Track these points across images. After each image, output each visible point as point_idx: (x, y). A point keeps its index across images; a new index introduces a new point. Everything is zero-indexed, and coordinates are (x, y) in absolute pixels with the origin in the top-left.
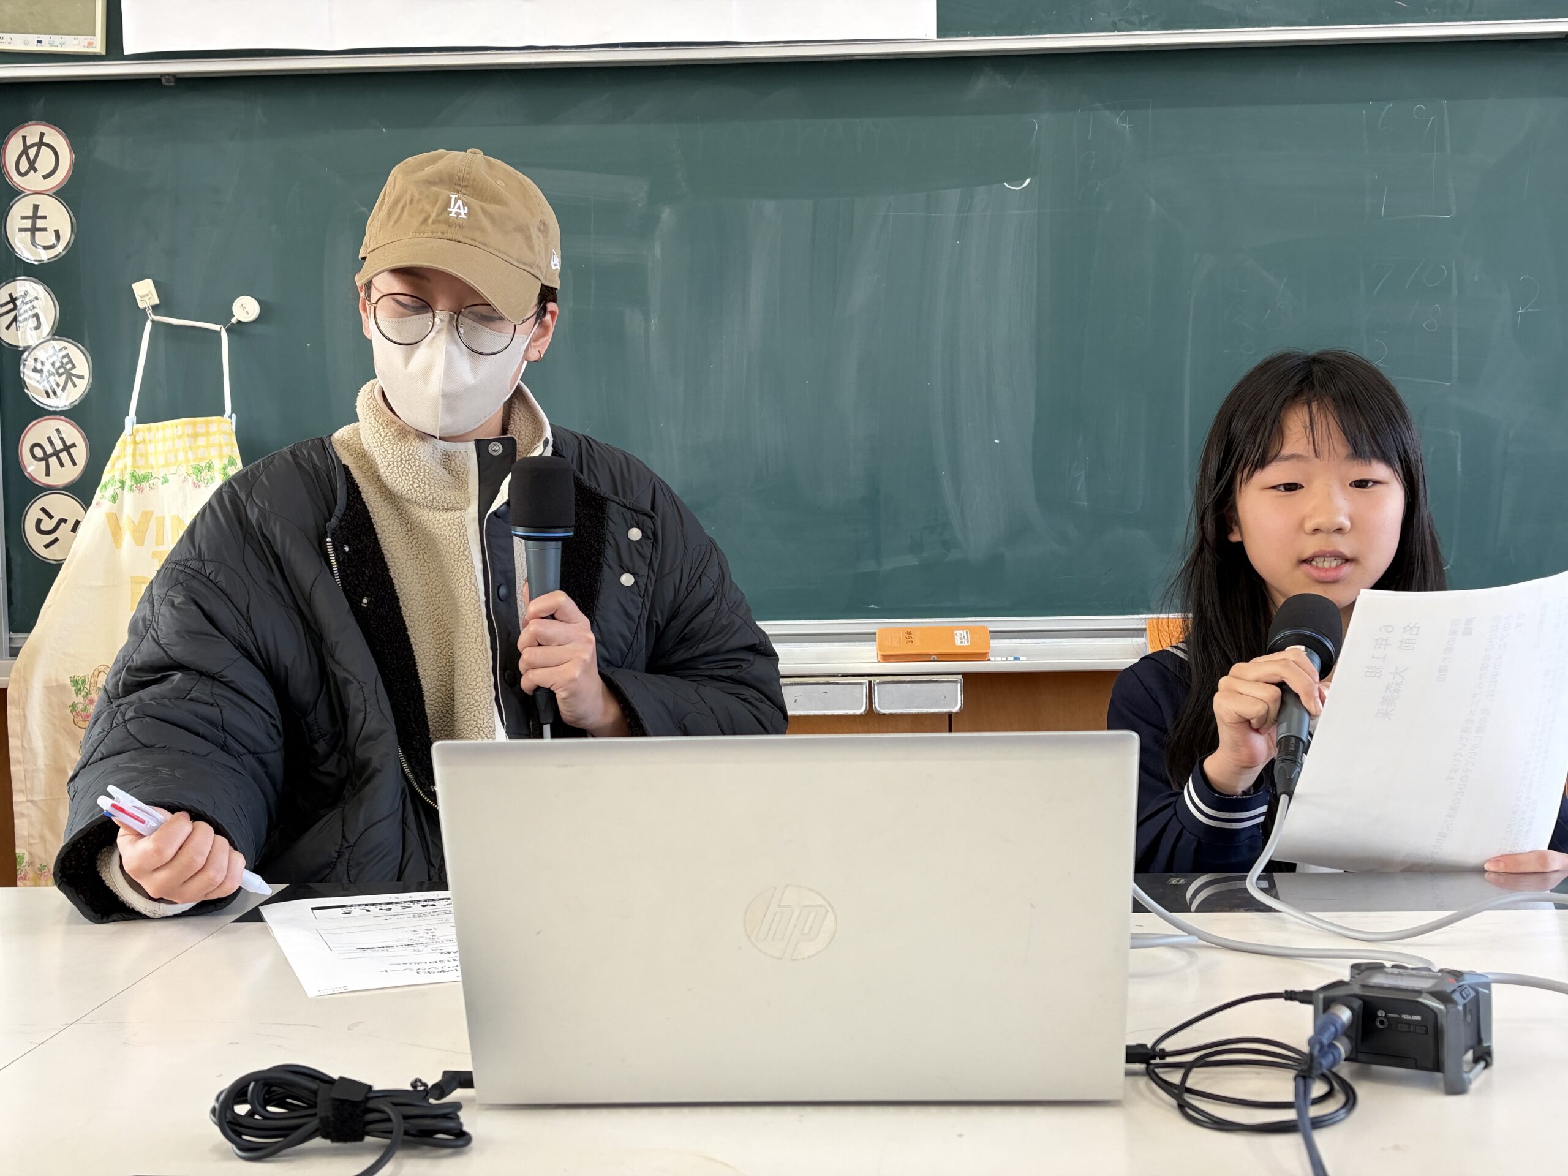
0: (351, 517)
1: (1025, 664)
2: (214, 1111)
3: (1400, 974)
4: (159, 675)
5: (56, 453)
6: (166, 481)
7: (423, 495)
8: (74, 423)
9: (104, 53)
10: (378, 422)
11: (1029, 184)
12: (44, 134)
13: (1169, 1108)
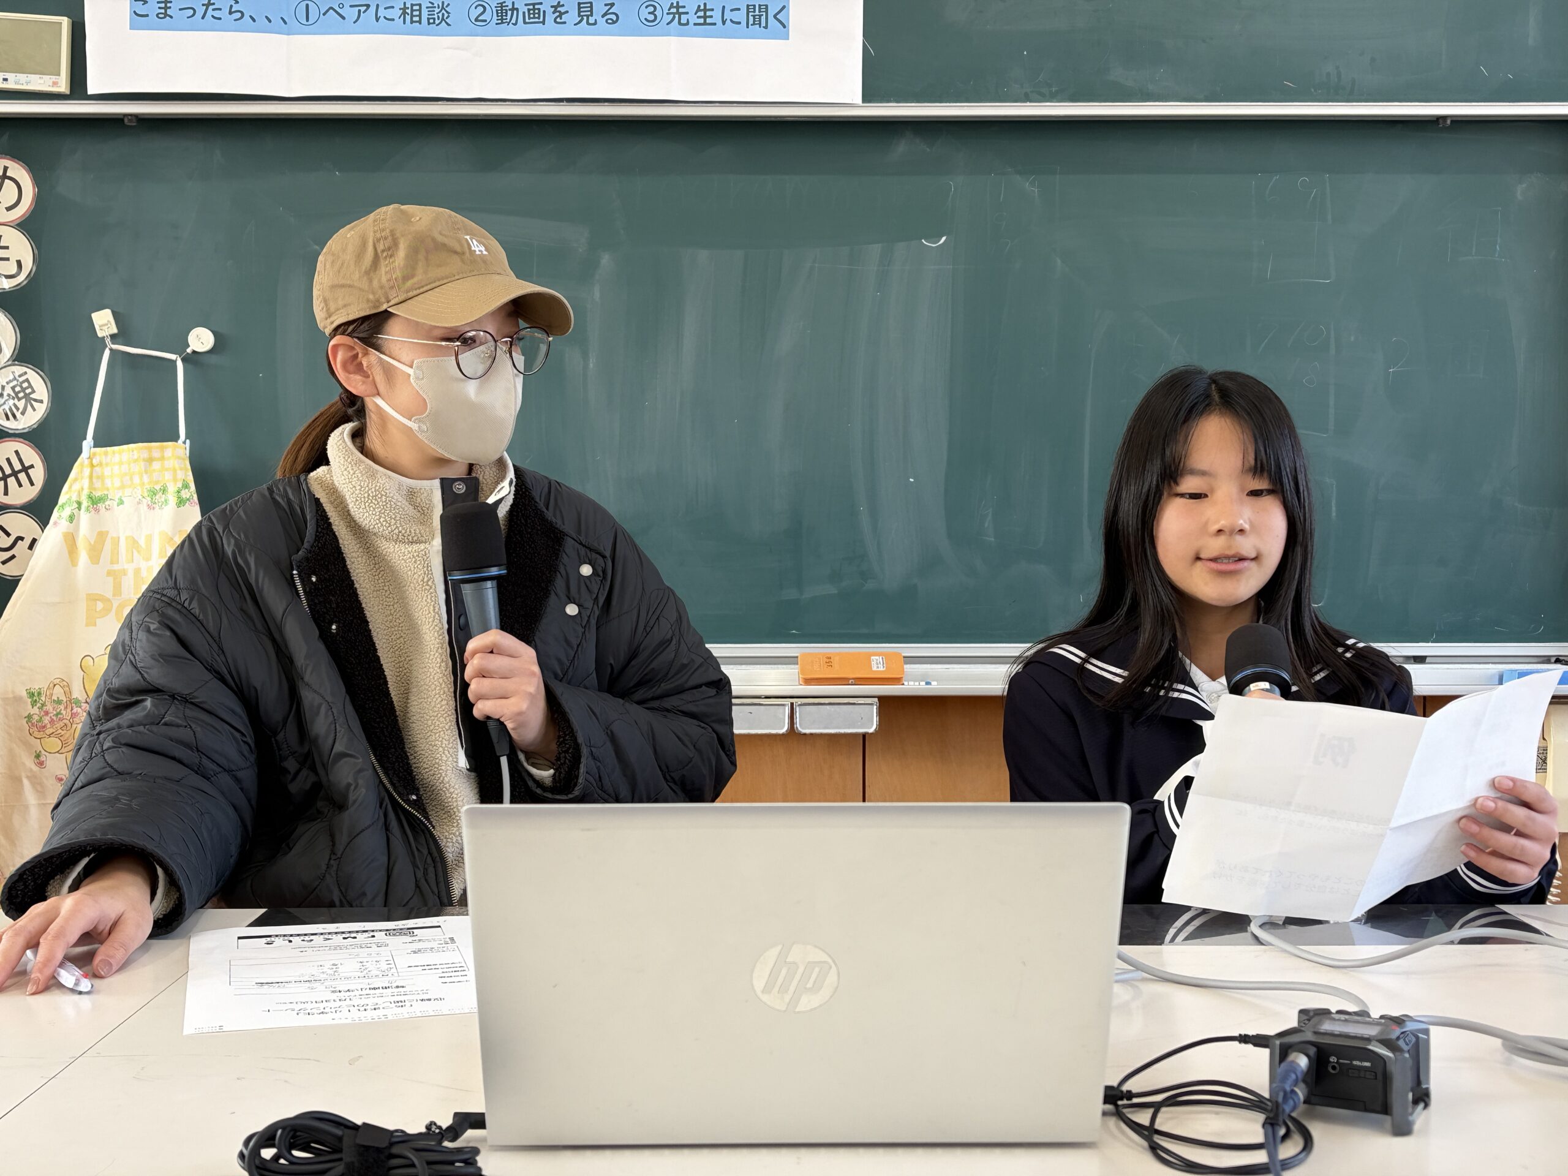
0: (319, 548)
1: (937, 688)
2: (242, 1156)
3: (1346, 1020)
4: (134, 699)
5: (15, 474)
6: (121, 502)
7: (389, 529)
8: (33, 445)
9: (68, 92)
10: (347, 461)
11: (945, 240)
12: (8, 167)
13: (1140, 1149)
